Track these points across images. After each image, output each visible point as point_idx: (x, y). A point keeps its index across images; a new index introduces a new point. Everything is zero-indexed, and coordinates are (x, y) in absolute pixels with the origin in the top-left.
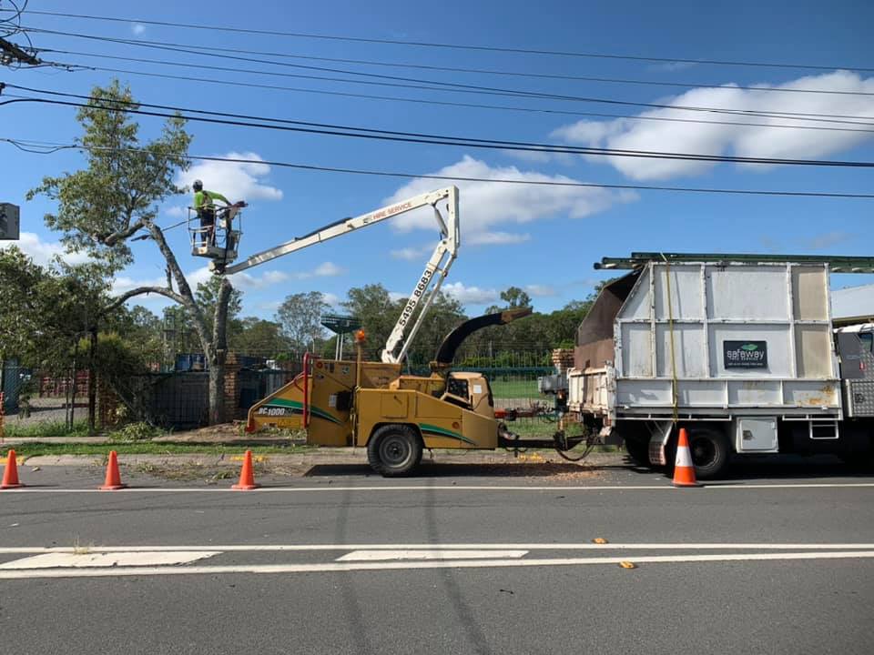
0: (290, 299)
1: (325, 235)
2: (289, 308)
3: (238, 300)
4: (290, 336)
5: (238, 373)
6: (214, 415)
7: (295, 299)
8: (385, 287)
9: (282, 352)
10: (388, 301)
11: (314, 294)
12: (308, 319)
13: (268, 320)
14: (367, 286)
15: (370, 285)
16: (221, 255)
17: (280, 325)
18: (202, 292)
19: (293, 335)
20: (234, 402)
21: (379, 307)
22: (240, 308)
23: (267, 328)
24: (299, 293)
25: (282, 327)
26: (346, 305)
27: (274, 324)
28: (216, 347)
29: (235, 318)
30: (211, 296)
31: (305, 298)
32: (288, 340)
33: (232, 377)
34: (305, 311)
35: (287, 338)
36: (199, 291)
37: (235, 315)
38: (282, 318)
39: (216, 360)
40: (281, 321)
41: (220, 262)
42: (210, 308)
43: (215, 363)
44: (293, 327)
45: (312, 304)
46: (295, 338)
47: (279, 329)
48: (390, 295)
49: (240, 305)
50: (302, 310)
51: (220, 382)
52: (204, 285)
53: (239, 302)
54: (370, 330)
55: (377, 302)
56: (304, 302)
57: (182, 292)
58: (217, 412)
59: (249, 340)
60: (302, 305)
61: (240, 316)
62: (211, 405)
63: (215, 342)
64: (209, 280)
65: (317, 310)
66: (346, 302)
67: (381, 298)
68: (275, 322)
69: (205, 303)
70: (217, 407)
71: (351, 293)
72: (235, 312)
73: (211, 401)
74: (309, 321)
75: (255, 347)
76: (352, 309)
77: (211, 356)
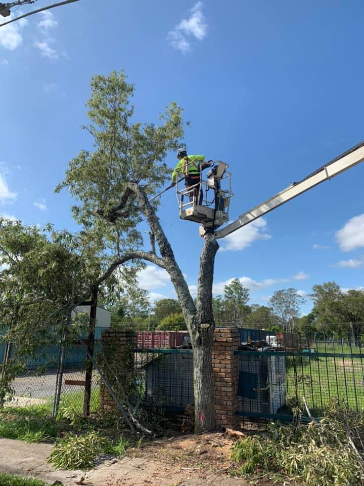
0: (276, 293)
1: (333, 169)
2: (276, 298)
3: (247, 294)
4: (278, 315)
5: (235, 353)
6: (200, 419)
7: (279, 293)
8: (337, 283)
9: (275, 325)
10: (340, 293)
11: (290, 289)
12: (288, 305)
13: (265, 306)
14: (325, 283)
15: (327, 282)
16: (210, 216)
17: (272, 309)
18: (227, 290)
19: (280, 315)
20: (230, 389)
21: (334, 296)
22: (249, 299)
23: (265, 311)
24: (281, 289)
25: (273, 310)
26: (312, 295)
27: (268, 308)
28: (200, 321)
29: (246, 305)
30: (232, 292)
31: (285, 292)
32: (277, 318)
33: (228, 357)
34: (286, 300)
35: (277, 316)
36: (225, 290)
37: (246, 303)
38: (273, 305)
39: (199, 338)
40: (272, 306)
41: (210, 224)
42: (232, 299)
43: (200, 342)
44: (280, 310)
45: (290, 296)
46: (281, 317)
47: (271, 311)
48: (340, 289)
49: (248, 297)
50: (284, 299)
51: (207, 369)
52: (229, 286)
53: (247, 296)
54: (332, 311)
55: (333, 292)
56: (285, 294)
57: (163, 254)
58: (203, 414)
59: (254, 318)
60: (284, 296)
61: (249, 304)
62: (196, 402)
63: (200, 314)
64: (231, 284)
65: (293, 299)
66: (311, 294)
67: (335, 291)
68: (268, 307)
69: (229, 296)
70: (204, 406)
71: (315, 288)
72: (245, 301)
73: (196, 396)
74: (289, 306)
75: (258, 322)
76: (316, 298)
77: (194, 333)
